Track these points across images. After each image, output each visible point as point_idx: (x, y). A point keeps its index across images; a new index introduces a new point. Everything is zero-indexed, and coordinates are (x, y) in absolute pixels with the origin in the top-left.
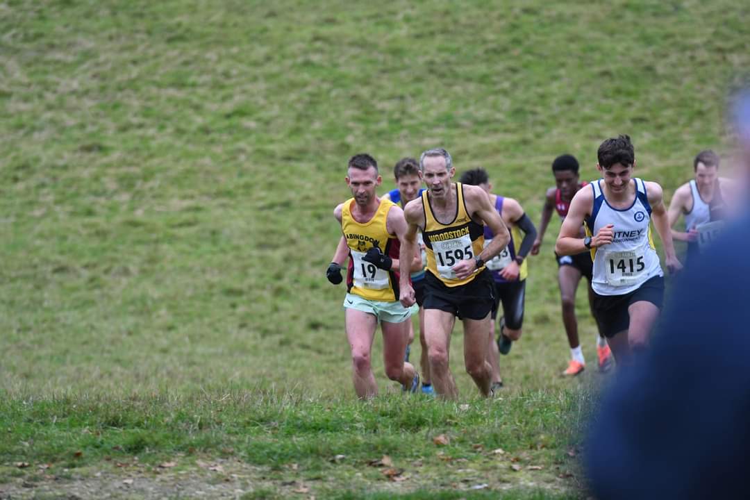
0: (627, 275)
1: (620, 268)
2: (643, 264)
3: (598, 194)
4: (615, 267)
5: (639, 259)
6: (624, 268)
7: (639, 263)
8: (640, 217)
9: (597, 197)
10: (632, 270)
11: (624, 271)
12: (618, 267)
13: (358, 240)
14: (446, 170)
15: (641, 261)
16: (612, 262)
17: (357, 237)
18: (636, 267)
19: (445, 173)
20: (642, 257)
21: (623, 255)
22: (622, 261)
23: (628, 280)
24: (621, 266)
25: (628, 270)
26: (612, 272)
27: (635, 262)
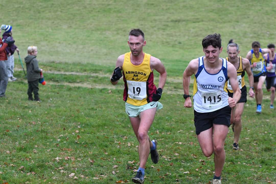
0: (213, 104)
1: (209, 100)
2: (220, 98)
3: (201, 64)
4: (207, 100)
5: (218, 96)
6: (211, 100)
7: (218, 98)
8: (221, 80)
9: (200, 65)
10: (215, 101)
11: (211, 102)
12: (208, 100)
13: (133, 74)
14: (236, 52)
15: (219, 97)
16: (205, 97)
17: (133, 72)
18: (217, 100)
19: (236, 53)
20: (220, 95)
21: (211, 94)
22: (210, 97)
23: (213, 106)
24: (209, 99)
25: (213, 101)
26: (205, 102)
27: (216, 98)
